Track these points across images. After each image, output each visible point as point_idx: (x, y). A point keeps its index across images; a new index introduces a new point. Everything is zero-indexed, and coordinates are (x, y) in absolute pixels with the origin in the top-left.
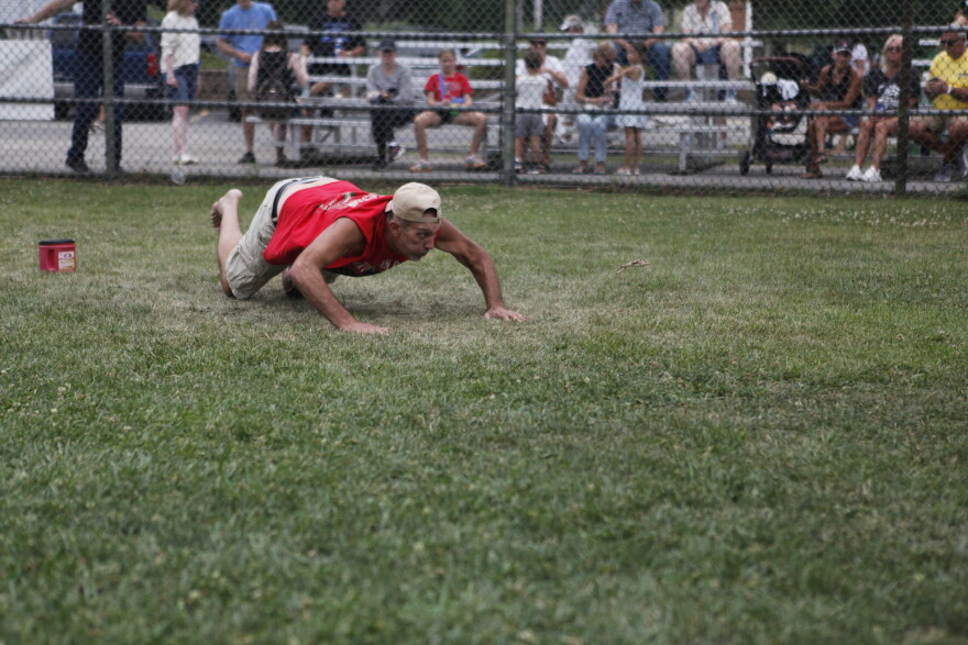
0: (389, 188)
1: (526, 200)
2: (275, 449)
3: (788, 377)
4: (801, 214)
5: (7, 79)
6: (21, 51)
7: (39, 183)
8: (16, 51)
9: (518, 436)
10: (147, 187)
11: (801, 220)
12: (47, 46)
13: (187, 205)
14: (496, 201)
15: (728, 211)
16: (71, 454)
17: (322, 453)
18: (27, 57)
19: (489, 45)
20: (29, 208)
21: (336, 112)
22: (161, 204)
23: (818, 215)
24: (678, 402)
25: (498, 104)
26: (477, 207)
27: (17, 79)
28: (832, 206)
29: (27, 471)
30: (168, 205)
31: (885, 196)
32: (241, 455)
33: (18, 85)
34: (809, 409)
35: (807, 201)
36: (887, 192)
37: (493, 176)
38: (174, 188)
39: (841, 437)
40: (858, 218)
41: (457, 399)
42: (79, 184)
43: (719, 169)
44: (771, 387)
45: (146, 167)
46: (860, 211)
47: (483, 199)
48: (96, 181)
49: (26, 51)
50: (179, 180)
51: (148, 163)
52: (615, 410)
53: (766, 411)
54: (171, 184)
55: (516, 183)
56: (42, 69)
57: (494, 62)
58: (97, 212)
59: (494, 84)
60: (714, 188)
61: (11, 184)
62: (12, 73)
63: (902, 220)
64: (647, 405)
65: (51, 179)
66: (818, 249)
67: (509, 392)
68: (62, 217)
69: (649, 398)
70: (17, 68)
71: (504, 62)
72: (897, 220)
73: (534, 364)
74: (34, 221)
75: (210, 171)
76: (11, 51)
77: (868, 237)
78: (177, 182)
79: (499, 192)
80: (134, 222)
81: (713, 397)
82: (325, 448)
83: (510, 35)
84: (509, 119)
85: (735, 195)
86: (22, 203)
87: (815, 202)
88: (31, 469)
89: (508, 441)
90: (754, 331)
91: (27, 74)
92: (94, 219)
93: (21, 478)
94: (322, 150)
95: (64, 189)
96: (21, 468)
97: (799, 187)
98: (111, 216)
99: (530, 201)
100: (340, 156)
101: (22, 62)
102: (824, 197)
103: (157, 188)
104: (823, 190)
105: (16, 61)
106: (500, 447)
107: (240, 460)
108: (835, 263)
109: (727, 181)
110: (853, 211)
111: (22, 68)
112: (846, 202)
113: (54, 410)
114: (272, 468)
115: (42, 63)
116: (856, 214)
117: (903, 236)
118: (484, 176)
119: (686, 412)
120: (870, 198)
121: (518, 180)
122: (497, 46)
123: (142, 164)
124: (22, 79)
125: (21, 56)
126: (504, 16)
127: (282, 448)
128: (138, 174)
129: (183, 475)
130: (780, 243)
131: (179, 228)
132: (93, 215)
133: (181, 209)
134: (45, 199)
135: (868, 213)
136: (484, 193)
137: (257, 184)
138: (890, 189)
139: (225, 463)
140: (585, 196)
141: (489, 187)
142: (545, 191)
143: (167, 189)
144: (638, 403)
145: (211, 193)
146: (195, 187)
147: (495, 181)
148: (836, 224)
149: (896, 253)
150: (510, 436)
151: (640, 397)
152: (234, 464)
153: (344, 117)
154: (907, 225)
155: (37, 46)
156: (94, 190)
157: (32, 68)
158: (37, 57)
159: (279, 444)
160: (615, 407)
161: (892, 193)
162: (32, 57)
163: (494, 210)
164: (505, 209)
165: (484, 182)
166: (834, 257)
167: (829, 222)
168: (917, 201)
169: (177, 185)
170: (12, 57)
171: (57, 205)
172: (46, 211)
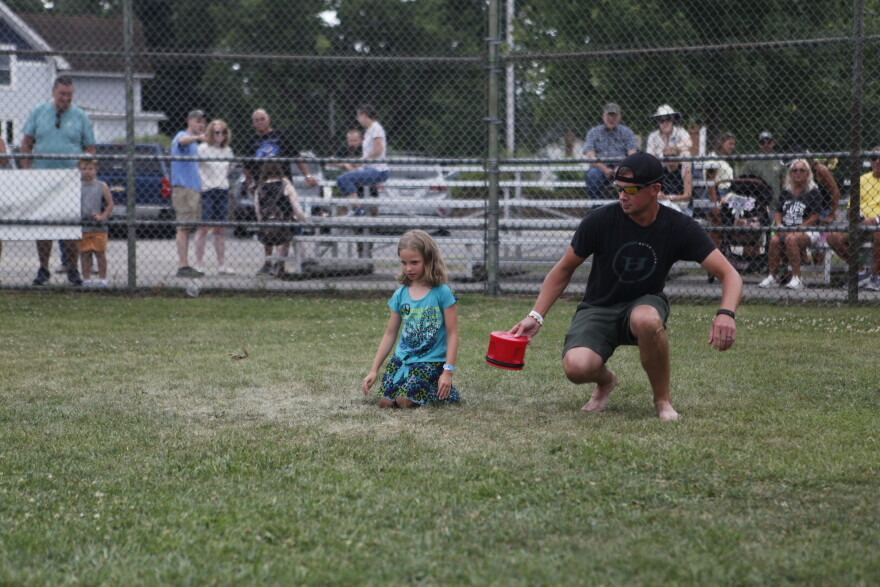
0: (384, 299)
1: (510, 309)
2: (302, 551)
3: (772, 477)
4: (763, 321)
5: (40, 204)
6: (54, 179)
7: (68, 297)
8: (49, 179)
9: (527, 537)
10: (165, 300)
11: (764, 327)
12: (76, 174)
13: (201, 316)
14: (482, 310)
15: (696, 318)
16: (115, 558)
17: (347, 555)
18: (58, 184)
19: (474, 169)
20: (59, 321)
21: (333, 230)
22: (178, 315)
23: (780, 322)
24: (672, 502)
25: (482, 221)
26: (465, 316)
27: (50, 204)
28: (790, 313)
29: (76, 575)
30: (183, 316)
31: (839, 304)
32: (272, 557)
33: (50, 210)
34: (794, 510)
35: (768, 309)
36: (840, 301)
37: (478, 286)
38: (189, 300)
39: (829, 538)
40: (817, 325)
41: (466, 501)
42: (103, 298)
43: (684, 278)
44: (757, 489)
45: (164, 282)
46: (817, 318)
47: (470, 308)
48: (117, 296)
49: (58, 179)
50: (194, 293)
51: (165, 278)
52: (614, 511)
53: (755, 512)
54: (186, 296)
55: (499, 293)
56: (72, 195)
57: (479, 184)
58: (121, 324)
59: (479, 203)
60: (681, 297)
61: (41, 298)
62: (45, 199)
63: (858, 328)
64: (643, 506)
65: (77, 294)
66: (782, 355)
67: (514, 495)
68: (90, 328)
69: (644, 499)
70: (49, 193)
71: (488, 184)
72: (853, 327)
73: (531, 467)
74: (64, 333)
75: (221, 285)
76: (45, 179)
77: (827, 343)
78: (190, 294)
79: (484, 301)
80: (154, 333)
81: (703, 498)
82: (350, 550)
83: (493, 160)
84: (493, 235)
85: (700, 304)
86: (52, 316)
87: (775, 310)
88: (80, 572)
89: (518, 542)
90: (733, 434)
91: (59, 199)
92: (119, 330)
93: (71, 582)
94: (321, 264)
95: (89, 302)
96: (70, 573)
97: (759, 296)
98: (133, 327)
99: (514, 310)
100: (339, 269)
101: (54, 189)
102: (783, 306)
103: (174, 301)
104: (781, 299)
105: (49, 188)
106: (511, 548)
107: (272, 563)
108: (799, 368)
109: (693, 291)
110: (811, 318)
111: (54, 194)
112: (804, 310)
113: (97, 516)
114: (303, 570)
115: (72, 190)
116: (814, 321)
117: (860, 343)
118: (470, 286)
119: (680, 512)
120: (825, 306)
121: (501, 291)
122: (480, 169)
123: (160, 279)
124: (54, 204)
125: (54, 184)
126: (487, 143)
127: (309, 550)
128: (155, 288)
129: (221, 578)
130: (748, 349)
131: (194, 338)
132: (117, 327)
133: (196, 319)
134: (73, 312)
135: (825, 321)
136: (470, 303)
137: (264, 296)
138: (843, 298)
139: (259, 566)
140: (563, 305)
141: (475, 297)
142: (526, 300)
143: (183, 301)
144: (634, 503)
145: (222, 304)
146: (208, 299)
147: (480, 292)
148: (798, 331)
149: (855, 358)
150: (520, 537)
151: (636, 498)
152: (266, 567)
153: (341, 234)
154: (863, 331)
155: (67, 174)
156: (117, 303)
157: (63, 194)
158: (67, 184)
159: (307, 546)
160: (613, 506)
161: (846, 302)
162: (63, 184)
163: (481, 318)
164: (490, 317)
165: (471, 292)
166: (799, 362)
167: (791, 330)
168: (869, 309)
169: (192, 297)
170: (45, 184)
171: (84, 317)
172: (74, 323)
